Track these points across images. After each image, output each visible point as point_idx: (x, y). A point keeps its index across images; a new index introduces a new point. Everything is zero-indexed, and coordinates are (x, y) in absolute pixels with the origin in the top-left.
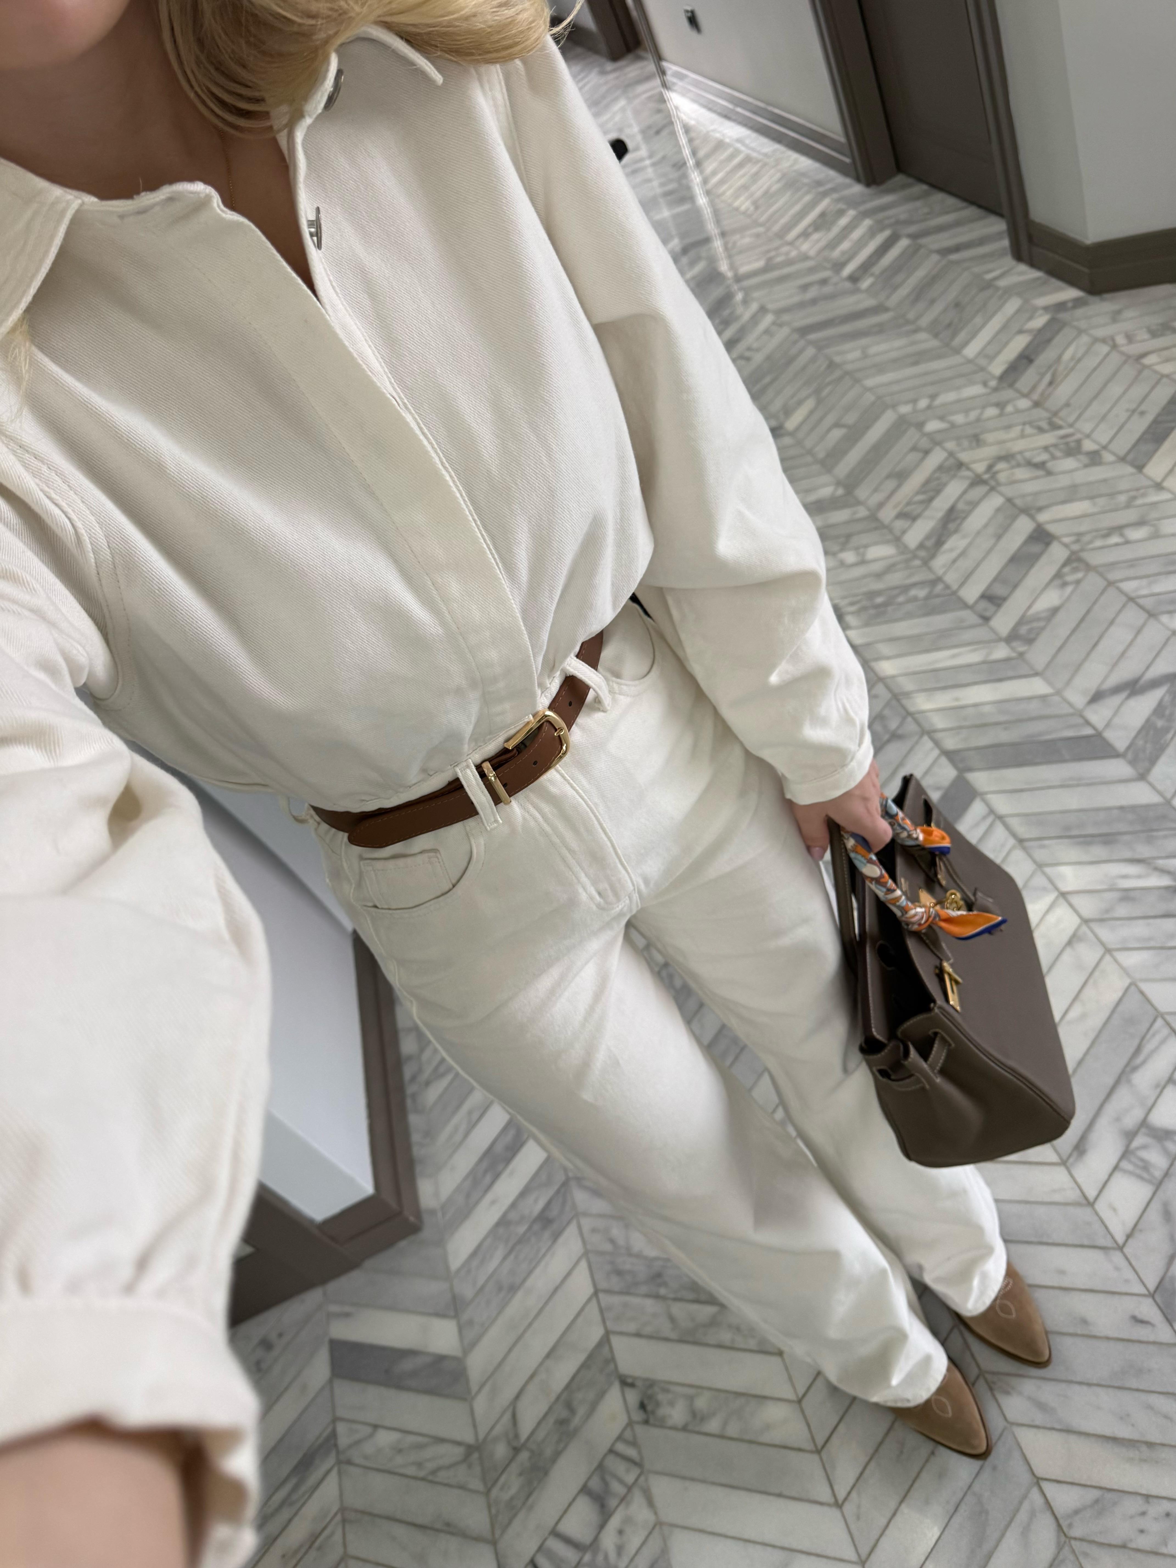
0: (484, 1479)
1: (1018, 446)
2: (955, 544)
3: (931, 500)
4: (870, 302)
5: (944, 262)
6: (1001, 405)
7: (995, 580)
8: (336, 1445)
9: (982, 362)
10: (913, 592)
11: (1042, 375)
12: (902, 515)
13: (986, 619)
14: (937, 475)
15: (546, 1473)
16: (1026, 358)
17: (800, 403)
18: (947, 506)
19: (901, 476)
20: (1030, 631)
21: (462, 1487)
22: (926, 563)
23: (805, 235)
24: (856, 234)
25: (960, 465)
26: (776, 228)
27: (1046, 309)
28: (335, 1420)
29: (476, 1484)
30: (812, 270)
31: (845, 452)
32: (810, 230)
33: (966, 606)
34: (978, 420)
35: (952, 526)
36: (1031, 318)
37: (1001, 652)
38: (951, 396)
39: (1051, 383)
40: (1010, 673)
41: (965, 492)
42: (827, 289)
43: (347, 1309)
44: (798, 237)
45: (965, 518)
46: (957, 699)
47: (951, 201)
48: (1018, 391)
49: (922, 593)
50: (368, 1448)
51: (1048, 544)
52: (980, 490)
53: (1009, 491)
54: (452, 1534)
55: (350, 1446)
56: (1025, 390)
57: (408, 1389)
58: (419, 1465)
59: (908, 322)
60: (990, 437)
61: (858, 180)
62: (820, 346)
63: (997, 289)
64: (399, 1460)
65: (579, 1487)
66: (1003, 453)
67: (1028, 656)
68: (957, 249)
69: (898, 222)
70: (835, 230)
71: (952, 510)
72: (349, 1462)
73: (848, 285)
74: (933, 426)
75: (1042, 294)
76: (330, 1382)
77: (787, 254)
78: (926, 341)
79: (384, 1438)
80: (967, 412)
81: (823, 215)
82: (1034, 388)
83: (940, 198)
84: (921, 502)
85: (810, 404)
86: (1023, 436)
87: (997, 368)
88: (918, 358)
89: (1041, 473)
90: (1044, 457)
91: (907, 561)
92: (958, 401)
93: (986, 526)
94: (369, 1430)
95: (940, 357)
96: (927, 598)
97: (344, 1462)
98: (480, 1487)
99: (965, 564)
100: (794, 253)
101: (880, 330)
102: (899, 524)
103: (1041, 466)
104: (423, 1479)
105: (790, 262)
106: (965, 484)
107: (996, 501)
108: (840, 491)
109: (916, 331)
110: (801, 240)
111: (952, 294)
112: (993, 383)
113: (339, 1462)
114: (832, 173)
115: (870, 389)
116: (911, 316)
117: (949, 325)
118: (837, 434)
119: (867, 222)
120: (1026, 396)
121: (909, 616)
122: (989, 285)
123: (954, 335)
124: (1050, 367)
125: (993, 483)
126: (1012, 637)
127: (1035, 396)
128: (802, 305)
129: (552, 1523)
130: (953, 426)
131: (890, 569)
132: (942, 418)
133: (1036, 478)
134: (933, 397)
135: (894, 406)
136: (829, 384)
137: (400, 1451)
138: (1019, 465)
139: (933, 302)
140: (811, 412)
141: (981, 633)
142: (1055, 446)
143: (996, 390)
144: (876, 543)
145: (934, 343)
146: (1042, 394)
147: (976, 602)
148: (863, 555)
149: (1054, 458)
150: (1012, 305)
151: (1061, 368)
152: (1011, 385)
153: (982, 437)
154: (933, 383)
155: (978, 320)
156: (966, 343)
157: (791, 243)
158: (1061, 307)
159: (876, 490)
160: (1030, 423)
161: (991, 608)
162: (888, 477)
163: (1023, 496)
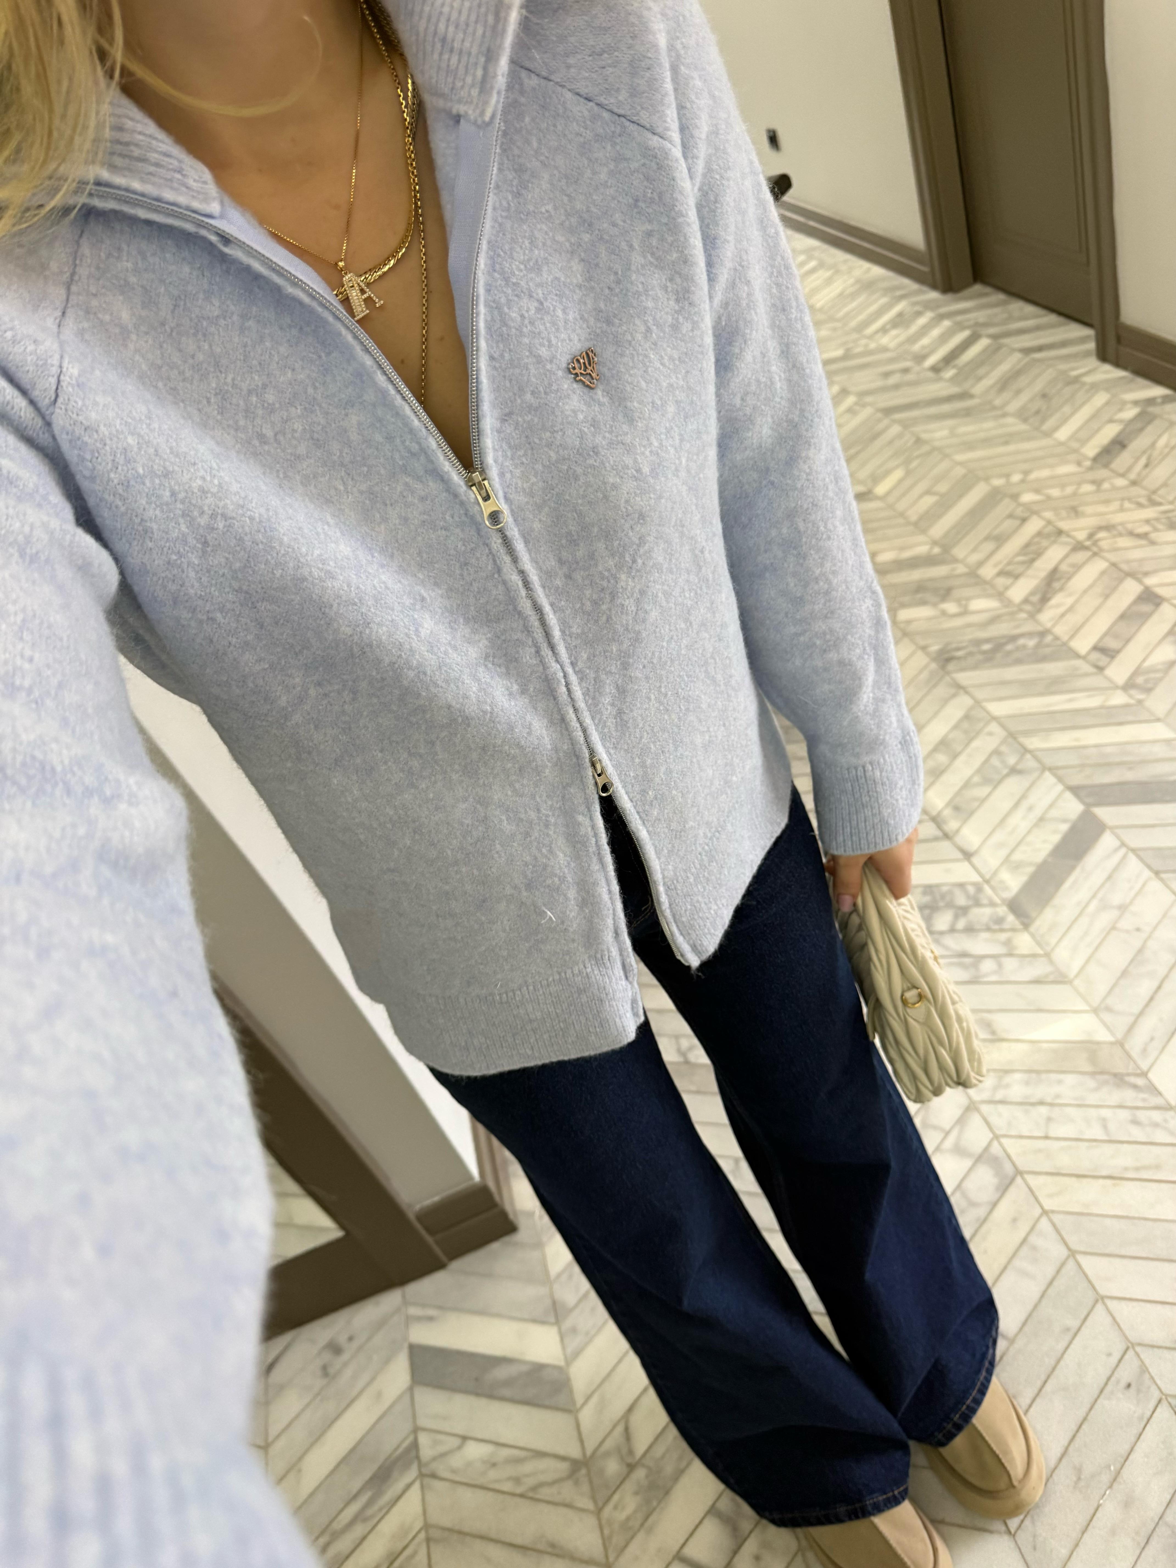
0: (594, 1499)
1: (1118, 518)
2: (1060, 601)
3: (1032, 561)
4: (955, 390)
5: (1027, 359)
6: (1097, 483)
7: (1106, 634)
8: (418, 1457)
9: (1075, 445)
10: (1021, 641)
11: (1138, 459)
12: (1001, 573)
13: (1100, 669)
14: (1036, 540)
15: (667, 1493)
16: (1119, 444)
17: (888, 473)
18: (1050, 566)
19: (1000, 540)
20: (1147, 681)
21: (569, 1506)
22: (1032, 616)
23: (884, 330)
24: (936, 332)
25: (1060, 532)
26: (853, 324)
27: (1136, 403)
28: (416, 1430)
29: (586, 1503)
30: (892, 360)
31: (940, 516)
32: (888, 327)
33: (1078, 656)
34: (1075, 494)
35: (1056, 585)
36: (1120, 410)
37: (1119, 699)
38: (1045, 473)
39: (1146, 466)
40: (1130, 718)
41: (1066, 556)
42: (910, 377)
43: (431, 1312)
44: (877, 332)
45: (1069, 579)
46: (1076, 740)
47: (1030, 309)
48: (1113, 471)
49: (1031, 643)
50: (456, 1461)
51: (1158, 605)
52: (1081, 556)
53: (1113, 557)
54: (558, 1556)
55: (434, 1459)
56: (1121, 471)
57: (502, 1399)
58: (517, 1480)
59: (994, 408)
60: (1089, 510)
61: (934, 286)
62: (906, 425)
63: (1084, 384)
64: (493, 1474)
65: (706, 1508)
66: (1103, 524)
67: (1148, 703)
68: (1040, 349)
69: (977, 324)
70: (914, 328)
71: (1055, 570)
72: (434, 1476)
73: (931, 374)
74: (1027, 497)
75: (1131, 390)
76: (411, 1389)
77: (866, 345)
78: (1014, 425)
79: (474, 1451)
80: (1063, 486)
81: (900, 315)
82: (1129, 469)
83: (1018, 307)
84: (1023, 563)
85: (898, 474)
86: (1122, 509)
87: (1091, 450)
88: (1008, 439)
89: (1143, 542)
90: (1146, 528)
91: (1012, 614)
92: (1052, 477)
93: (1091, 587)
94: (456, 1442)
95: (1029, 439)
96: (1038, 646)
97: (428, 1476)
98: (590, 1506)
99: (1073, 619)
100: (873, 346)
101: (967, 413)
102: (1001, 581)
103: (1144, 536)
104: (522, 1496)
105: (871, 353)
106: (1067, 549)
107: (1099, 565)
108: (937, 550)
109: (1004, 415)
110: (880, 334)
111: (1038, 386)
112: (1088, 463)
113: (421, 1475)
114: (906, 281)
115: (961, 464)
116: (998, 402)
117: (1038, 412)
118: (929, 500)
119: (947, 323)
120: (1123, 475)
121: (1019, 662)
122: (1076, 380)
123: (1044, 420)
124: (1144, 452)
125: (1095, 549)
126: (1129, 686)
127: (1132, 476)
128: (884, 389)
129: (676, 1547)
130: (1049, 498)
131: (994, 620)
132: (1037, 491)
133: (1141, 546)
134: (1026, 473)
135: (987, 479)
136: (918, 457)
137: (494, 1465)
138: (1120, 535)
139: (1018, 392)
140: (901, 481)
141: (1096, 681)
142: (1157, 519)
143: (1091, 469)
144: (978, 597)
145: (1023, 427)
146: (1139, 474)
147: (1088, 653)
148: (966, 606)
149: (1156, 530)
150: (1101, 398)
151: (1156, 453)
152: (1106, 466)
153: (1081, 509)
154: (1025, 461)
155: (1067, 409)
156: (1056, 428)
157: (870, 337)
158: (1151, 401)
159: (974, 550)
160: (1129, 499)
161: (1103, 660)
162: (987, 538)
163: (1128, 562)
